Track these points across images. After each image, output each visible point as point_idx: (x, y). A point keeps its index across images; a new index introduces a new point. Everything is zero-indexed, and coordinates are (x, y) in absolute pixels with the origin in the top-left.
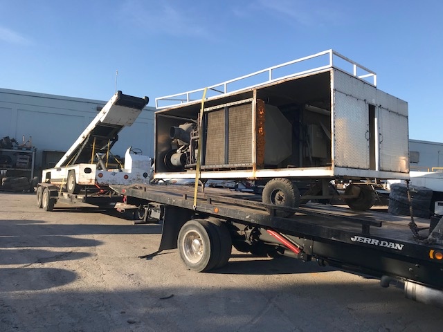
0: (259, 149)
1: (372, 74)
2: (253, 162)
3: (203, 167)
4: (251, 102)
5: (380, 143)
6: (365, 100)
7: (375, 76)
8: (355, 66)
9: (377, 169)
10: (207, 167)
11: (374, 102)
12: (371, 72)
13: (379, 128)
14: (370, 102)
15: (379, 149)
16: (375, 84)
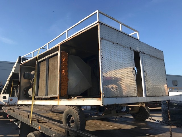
0: (62, 84)
1: (136, 32)
2: (58, 94)
3: (36, 97)
4: (57, 54)
5: (145, 77)
6: (130, 48)
7: (138, 33)
8: (120, 24)
9: (144, 96)
10: (39, 97)
11: (138, 49)
12: (135, 30)
13: (143, 67)
14: (135, 50)
15: (145, 81)
16: (138, 38)
